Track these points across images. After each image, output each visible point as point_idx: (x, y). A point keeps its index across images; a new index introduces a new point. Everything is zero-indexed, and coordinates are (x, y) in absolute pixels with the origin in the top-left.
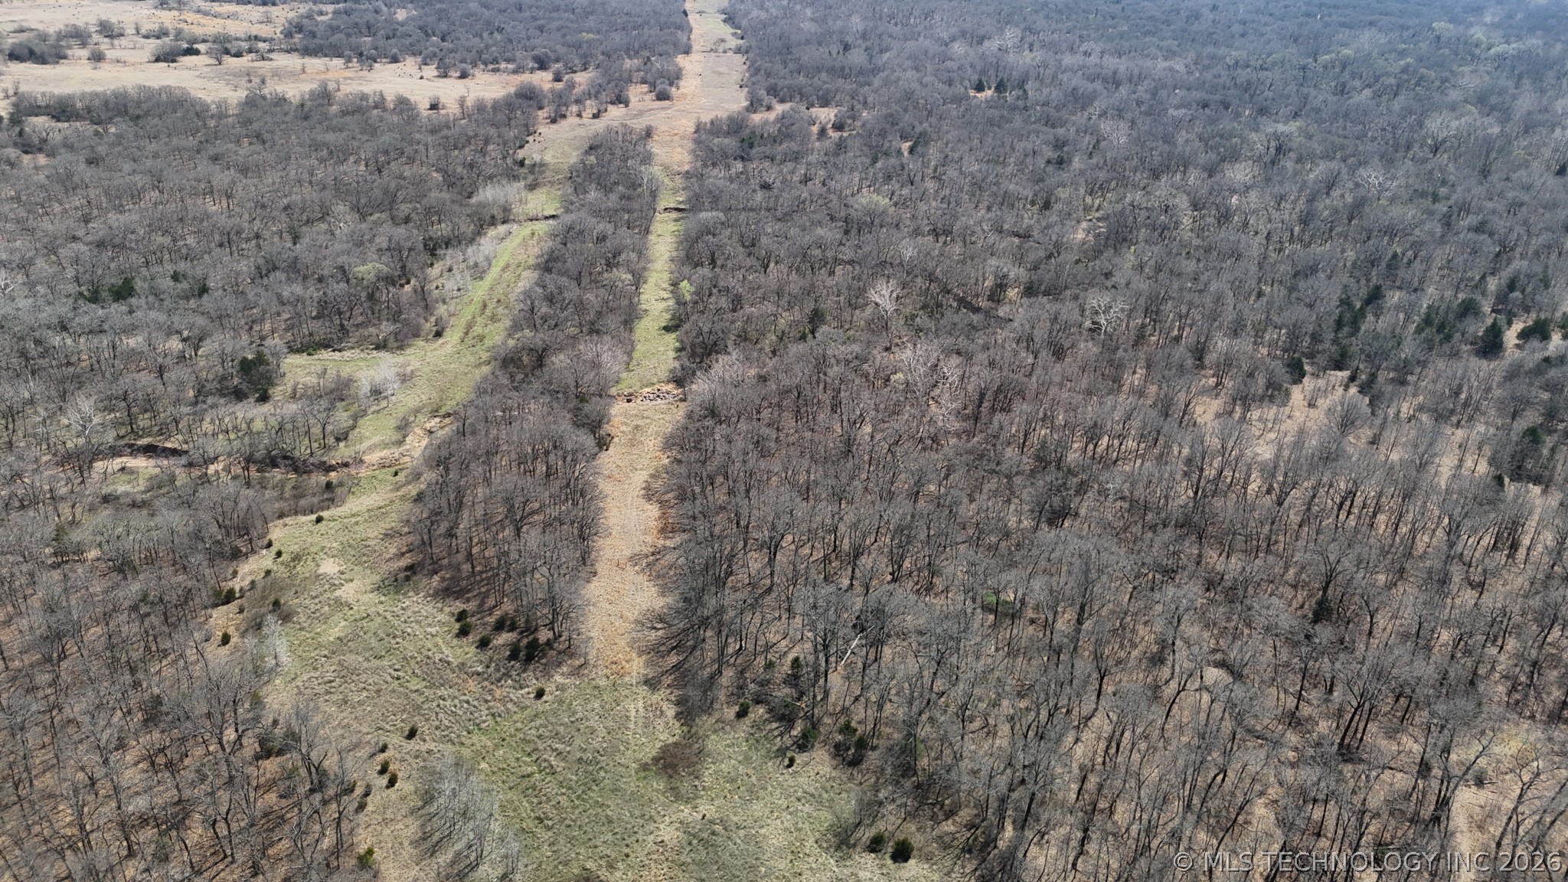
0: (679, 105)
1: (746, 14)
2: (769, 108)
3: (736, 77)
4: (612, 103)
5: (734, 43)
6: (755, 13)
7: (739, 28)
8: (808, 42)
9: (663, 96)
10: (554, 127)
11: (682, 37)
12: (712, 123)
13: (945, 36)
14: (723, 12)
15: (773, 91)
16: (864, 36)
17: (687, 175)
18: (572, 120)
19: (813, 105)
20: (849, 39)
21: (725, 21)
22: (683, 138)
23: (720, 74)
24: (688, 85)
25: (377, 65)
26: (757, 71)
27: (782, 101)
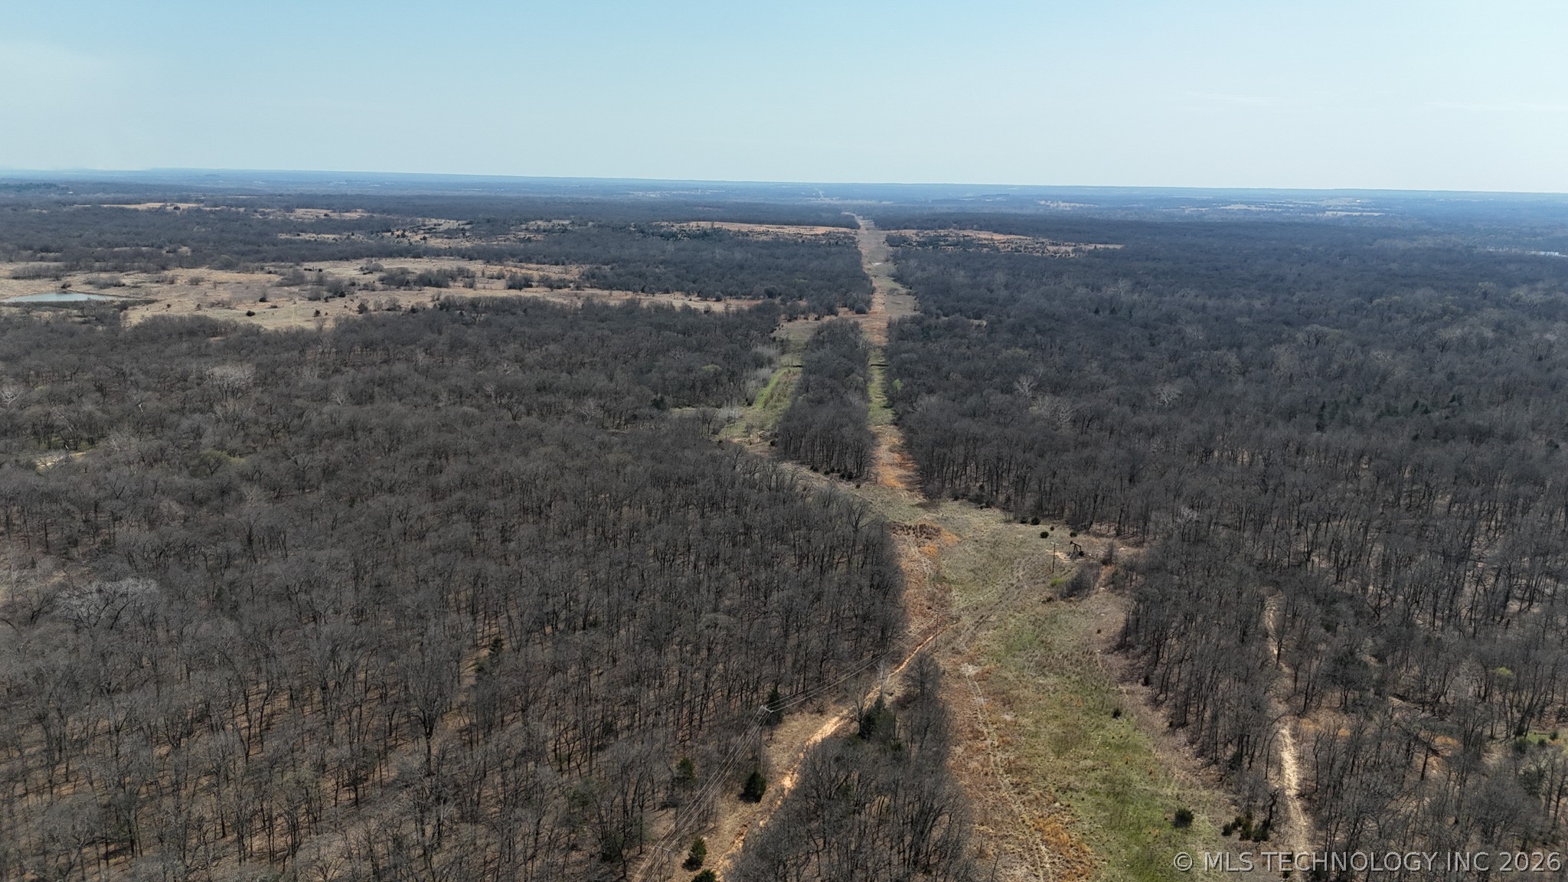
10: (791, 323)
23: (898, 304)
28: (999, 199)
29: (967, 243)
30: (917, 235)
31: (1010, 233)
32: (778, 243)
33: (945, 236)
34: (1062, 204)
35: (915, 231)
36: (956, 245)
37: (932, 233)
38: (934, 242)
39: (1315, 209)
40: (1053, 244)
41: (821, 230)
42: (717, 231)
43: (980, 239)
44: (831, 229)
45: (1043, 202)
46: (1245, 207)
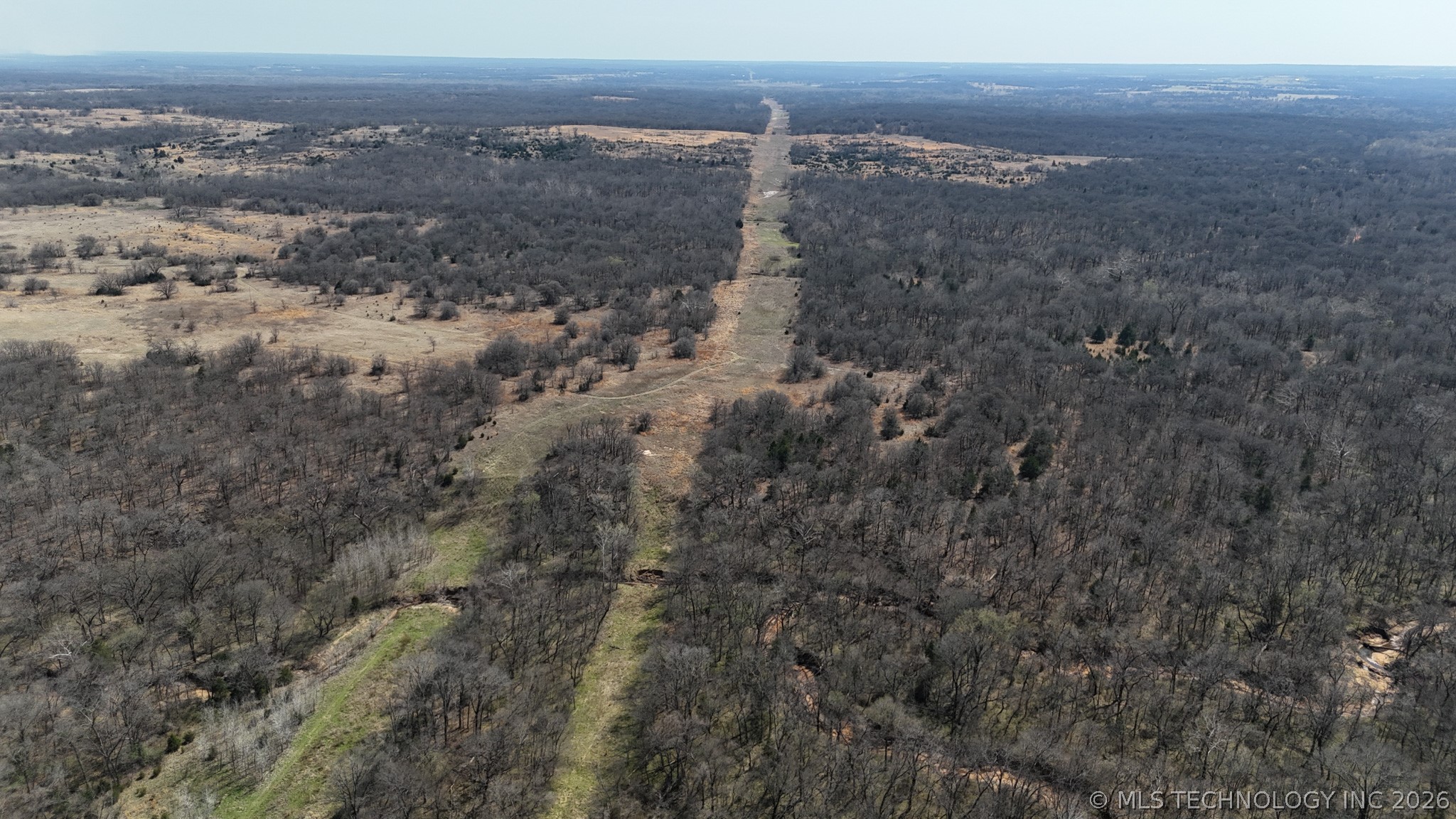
0: (703, 367)
1: (808, 225)
2: (818, 374)
3: (782, 315)
4: (614, 362)
5: (789, 261)
6: (815, 226)
7: (798, 241)
8: (875, 267)
9: (682, 353)
10: (521, 408)
11: (727, 257)
12: (735, 405)
13: (1041, 256)
14: (784, 219)
15: (825, 346)
16: (942, 256)
17: (683, 504)
18: (551, 395)
19: (876, 368)
20: (924, 260)
21: (783, 232)
22: (691, 430)
23: (764, 312)
24: (723, 331)
25: (352, 299)
26: (810, 309)
27: (836, 360)
28: (930, 80)
29: (889, 157)
30: (831, 142)
31: (945, 140)
32: (649, 164)
33: (865, 144)
34: (996, 87)
35: (828, 137)
36: (876, 158)
37: (848, 139)
38: (849, 155)
39: (1258, 91)
40: (999, 159)
41: (713, 137)
42: (579, 141)
43: (907, 150)
44: (726, 135)
45: (976, 85)
46: (1187, 89)
